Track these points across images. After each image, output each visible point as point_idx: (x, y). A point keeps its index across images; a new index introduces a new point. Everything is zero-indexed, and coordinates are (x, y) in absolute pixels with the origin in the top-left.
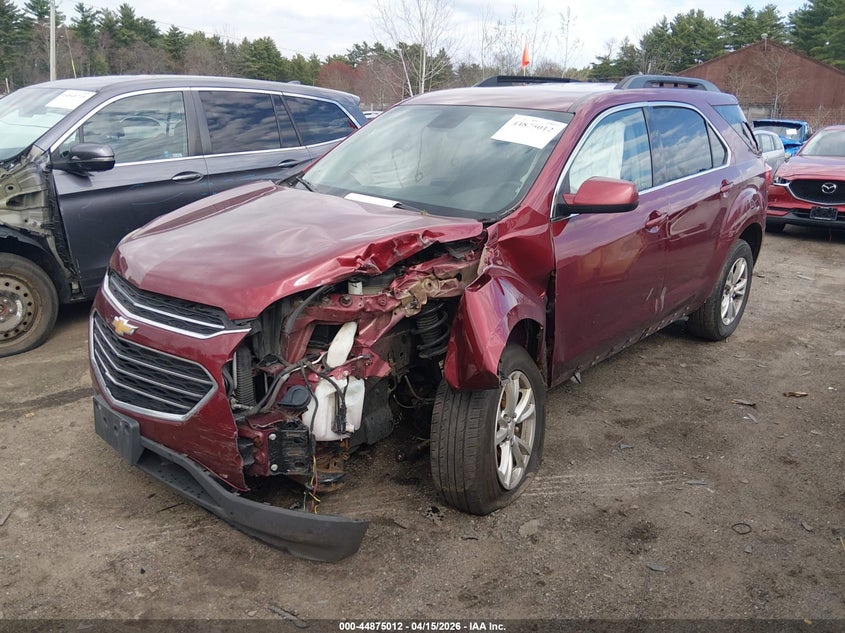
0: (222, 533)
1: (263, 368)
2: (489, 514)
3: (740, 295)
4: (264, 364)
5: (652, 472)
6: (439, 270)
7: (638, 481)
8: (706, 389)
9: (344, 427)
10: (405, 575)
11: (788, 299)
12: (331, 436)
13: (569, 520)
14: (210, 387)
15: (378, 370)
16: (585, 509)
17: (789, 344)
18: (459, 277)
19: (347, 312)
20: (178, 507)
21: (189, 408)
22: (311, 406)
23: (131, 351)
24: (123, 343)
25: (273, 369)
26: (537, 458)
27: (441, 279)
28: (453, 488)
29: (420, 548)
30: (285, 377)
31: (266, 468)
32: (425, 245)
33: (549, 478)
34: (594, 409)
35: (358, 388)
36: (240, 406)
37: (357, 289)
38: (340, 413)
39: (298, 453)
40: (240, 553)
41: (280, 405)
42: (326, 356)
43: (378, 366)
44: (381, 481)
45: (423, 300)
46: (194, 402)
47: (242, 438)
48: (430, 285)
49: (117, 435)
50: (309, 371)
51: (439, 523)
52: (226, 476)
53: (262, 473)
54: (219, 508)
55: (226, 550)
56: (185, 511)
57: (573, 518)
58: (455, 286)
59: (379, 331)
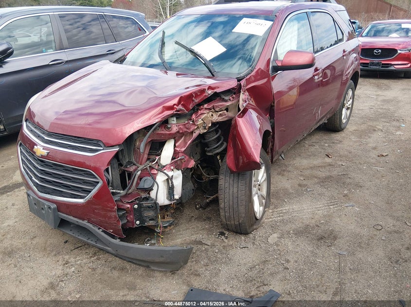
0: (110, 259)
1: (126, 169)
2: (251, 233)
3: (349, 108)
4: (126, 166)
5: (326, 202)
6: (217, 107)
7: (320, 207)
8: (340, 156)
9: (174, 197)
10: (215, 271)
11: (367, 108)
12: (167, 202)
13: (292, 232)
14: (98, 183)
15: (188, 164)
16: (298, 225)
17: (375, 130)
18: (227, 110)
19: (170, 134)
20: (83, 247)
21: (86, 195)
22: (155, 188)
23: (47, 165)
24: (41, 161)
25: (132, 169)
26: (268, 201)
27: (218, 112)
28: (233, 222)
29: (219, 256)
30: (139, 173)
31: (133, 223)
32: (209, 94)
33: (276, 210)
34: (289, 171)
35: (179, 175)
36: (114, 191)
37: (174, 121)
38: (171, 190)
39: (151, 214)
40: (123, 269)
41: (137, 189)
42: (160, 159)
43: (188, 161)
44: (190, 221)
45: (209, 124)
46: (89, 191)
47: (120, 209)
48: (212, 115)
49: (44, 212)
50: (152, 168)
51: (225, 240)
52: (112, 231)
53: (131, 226)
54: (109, 248)
55: (114, 268)
56: (87, 248)
57: (293, 231)
58: (225, 115)
59: (186, 143)
